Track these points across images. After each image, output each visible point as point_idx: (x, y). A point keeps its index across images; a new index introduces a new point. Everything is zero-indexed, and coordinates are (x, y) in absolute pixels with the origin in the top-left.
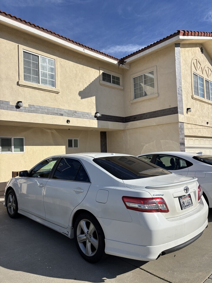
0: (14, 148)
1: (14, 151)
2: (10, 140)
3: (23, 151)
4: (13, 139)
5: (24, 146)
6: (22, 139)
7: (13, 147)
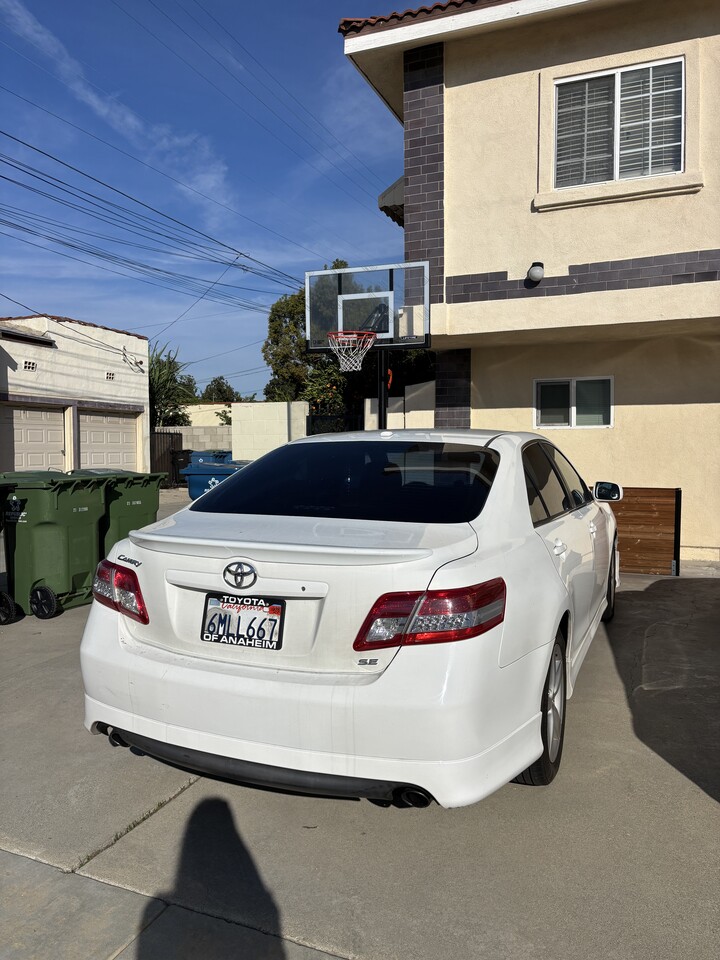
0: (578, 413)
1: (578, 424)
2: (566, 387)
3: (609, 423)
4: (573, 385)
5: (612, 407)
6: (605, 384)
7: (574, 410)
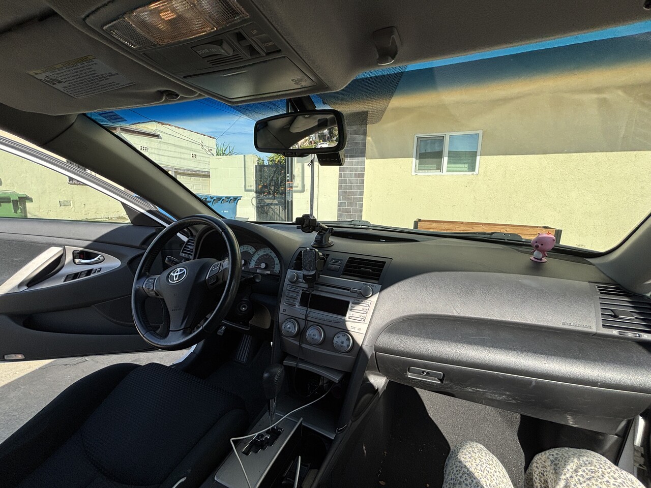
0: (449, 162)
1: (448, 171)
2: (441, 140)
3: (474, 170)
4: (447, 139)
5: (478, 158)
6: (474, 138)
7: (446, 160)
